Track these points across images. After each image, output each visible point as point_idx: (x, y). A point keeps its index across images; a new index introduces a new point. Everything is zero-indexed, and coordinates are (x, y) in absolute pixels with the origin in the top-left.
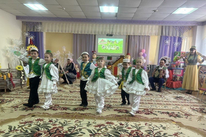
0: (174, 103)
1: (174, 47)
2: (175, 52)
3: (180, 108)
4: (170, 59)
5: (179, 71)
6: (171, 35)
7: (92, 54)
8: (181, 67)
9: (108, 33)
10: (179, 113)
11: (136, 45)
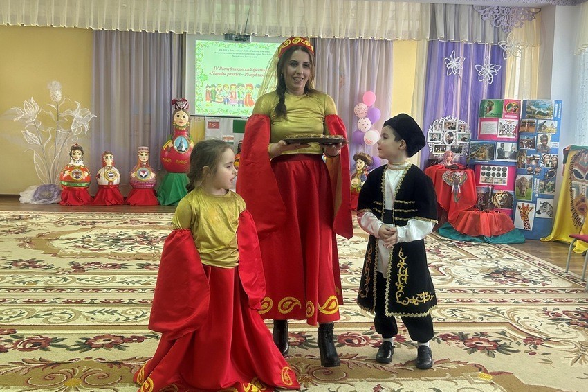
0: (486, 297)
1: (477, 84)
2: (483, 101)
3: (506, 315)
4: (468, 126)
5: (499, 170)
6: (465, 37)
7: (173, 109)
8: (507, 155)
9: (232, 28)
10: (503, 333)
11: (341, 76)
